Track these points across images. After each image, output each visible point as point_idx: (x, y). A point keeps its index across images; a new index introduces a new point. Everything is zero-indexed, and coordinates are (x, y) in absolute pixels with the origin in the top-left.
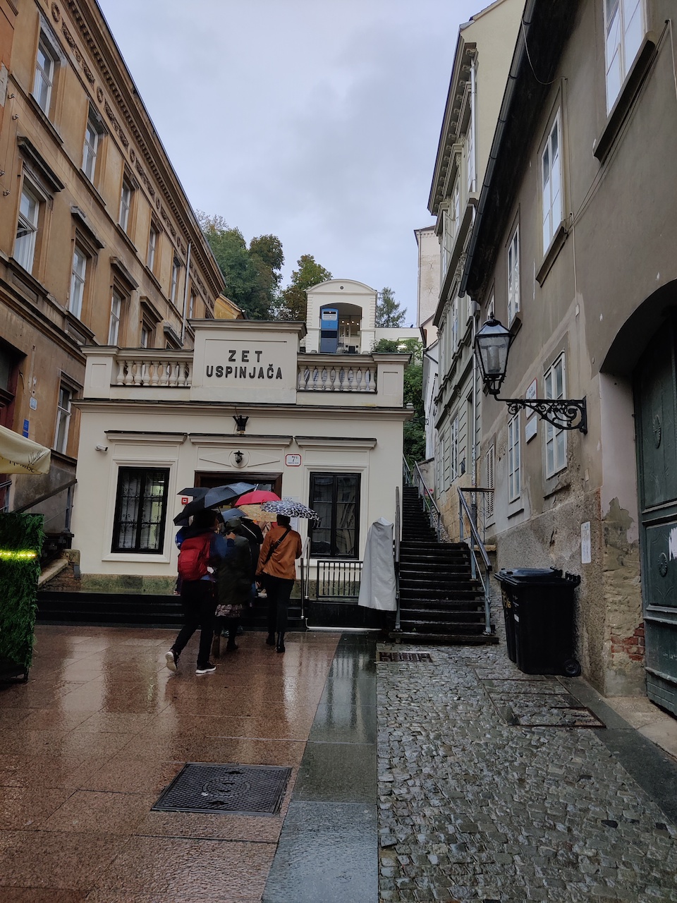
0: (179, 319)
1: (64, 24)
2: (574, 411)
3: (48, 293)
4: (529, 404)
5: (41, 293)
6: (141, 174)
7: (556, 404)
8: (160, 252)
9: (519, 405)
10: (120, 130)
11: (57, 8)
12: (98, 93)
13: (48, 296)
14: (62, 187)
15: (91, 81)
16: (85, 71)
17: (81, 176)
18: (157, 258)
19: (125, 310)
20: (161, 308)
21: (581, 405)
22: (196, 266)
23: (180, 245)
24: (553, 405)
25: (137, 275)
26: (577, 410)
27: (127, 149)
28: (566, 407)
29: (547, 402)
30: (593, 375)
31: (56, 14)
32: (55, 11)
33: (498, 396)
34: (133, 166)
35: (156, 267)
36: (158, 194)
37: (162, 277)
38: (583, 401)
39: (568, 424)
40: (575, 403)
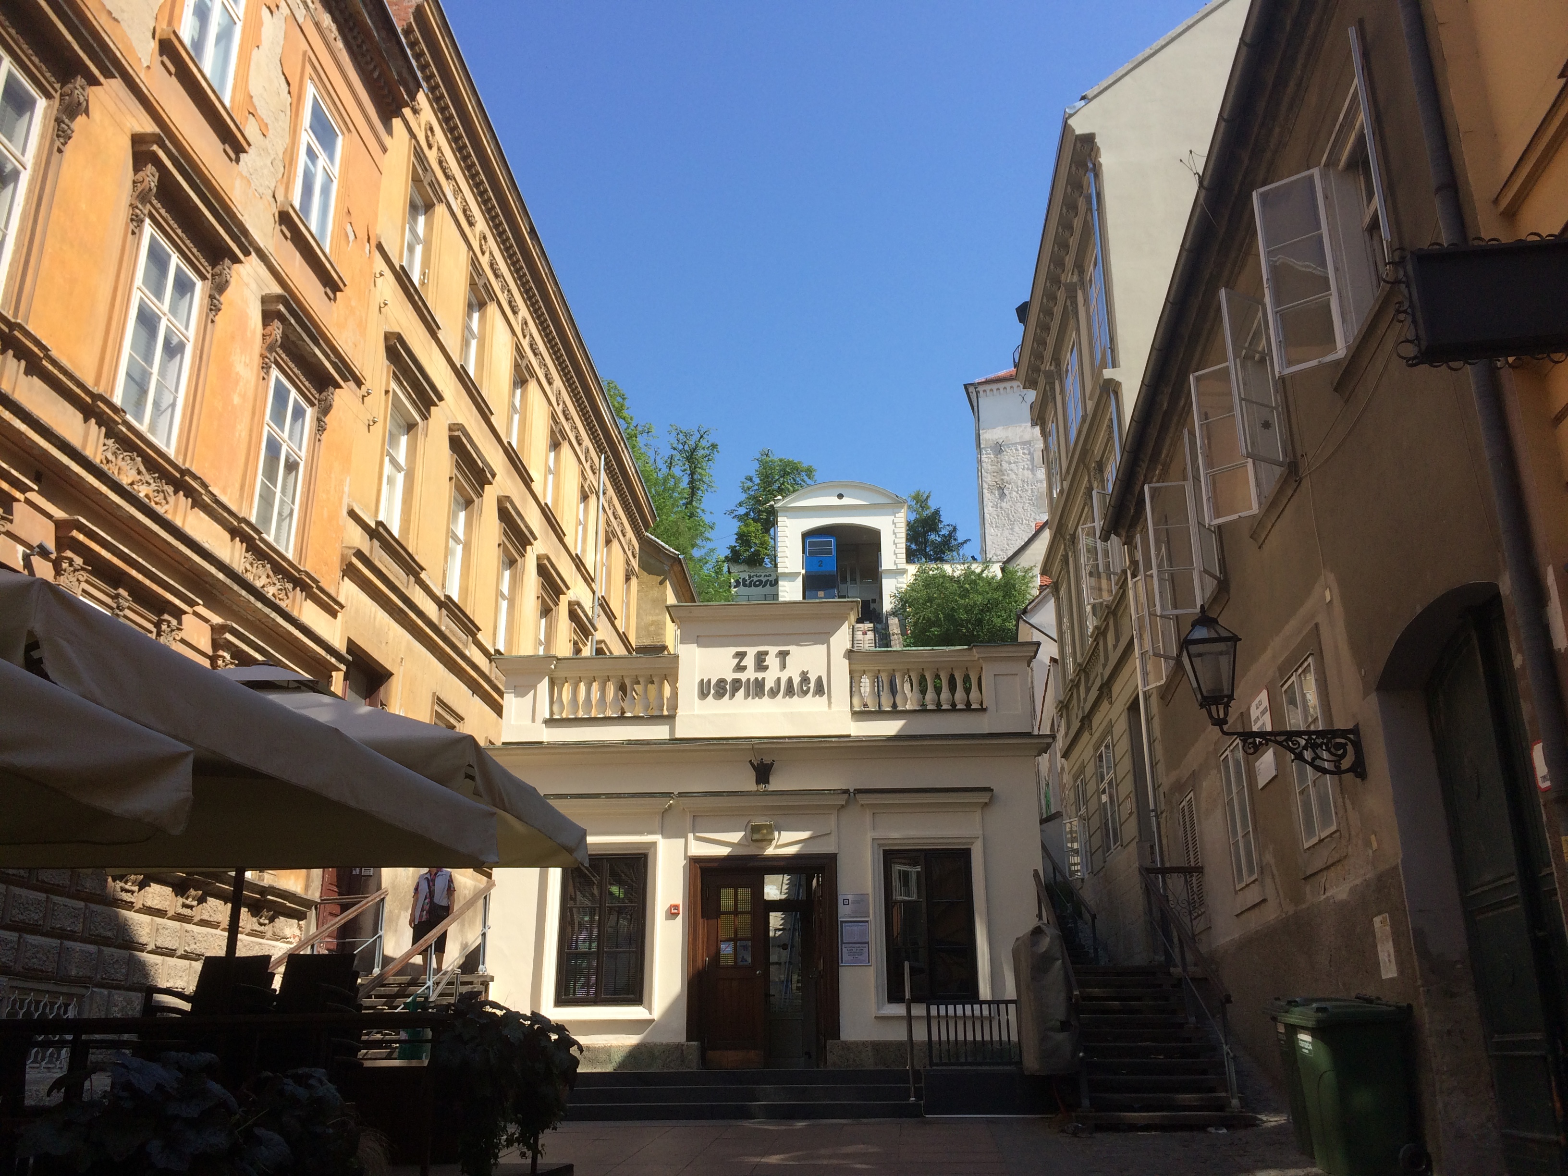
0: (589, 585)
1: (439, 149)
2: (1343, 746)
3: (422, 569)
4: (1273, 738)
5: (412, 568)
6: (535, 354)
7: (1314, 737)
8: (562, 476)
9: (1258, 740)
10: (509, 291)
11: (431, 129)
12: (480, 241)
13: (423, 575)
14: (441, 399)
15: (471, 224)
16: (464, 211)
17: (461, 374)
18: (557, 486)
19: (516, 582)
20: (566, 569)
21: (1352, 736)
22: (611, 492)
23: (589, 458)
24: (1310, 738)
25: (534, 519)
26: (1346, 744)
27: (516, 318)
28: (1329, 741)
29: (1299, 734)
30: (1366, 694)
31: (430, 138)
32: (429, 133)
33: (1225, 728)
34: (525, 343)
35: (556, 500)
36: (558, 383)
37: (565, 518)
38: (1355, 731)
39: (1335, 767)
40: (1344, 733)
